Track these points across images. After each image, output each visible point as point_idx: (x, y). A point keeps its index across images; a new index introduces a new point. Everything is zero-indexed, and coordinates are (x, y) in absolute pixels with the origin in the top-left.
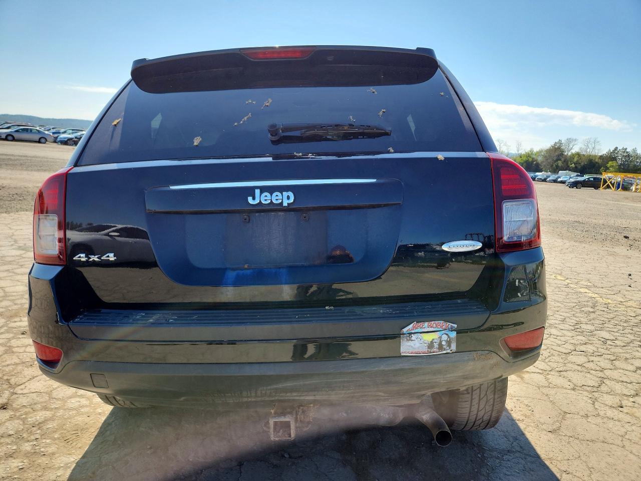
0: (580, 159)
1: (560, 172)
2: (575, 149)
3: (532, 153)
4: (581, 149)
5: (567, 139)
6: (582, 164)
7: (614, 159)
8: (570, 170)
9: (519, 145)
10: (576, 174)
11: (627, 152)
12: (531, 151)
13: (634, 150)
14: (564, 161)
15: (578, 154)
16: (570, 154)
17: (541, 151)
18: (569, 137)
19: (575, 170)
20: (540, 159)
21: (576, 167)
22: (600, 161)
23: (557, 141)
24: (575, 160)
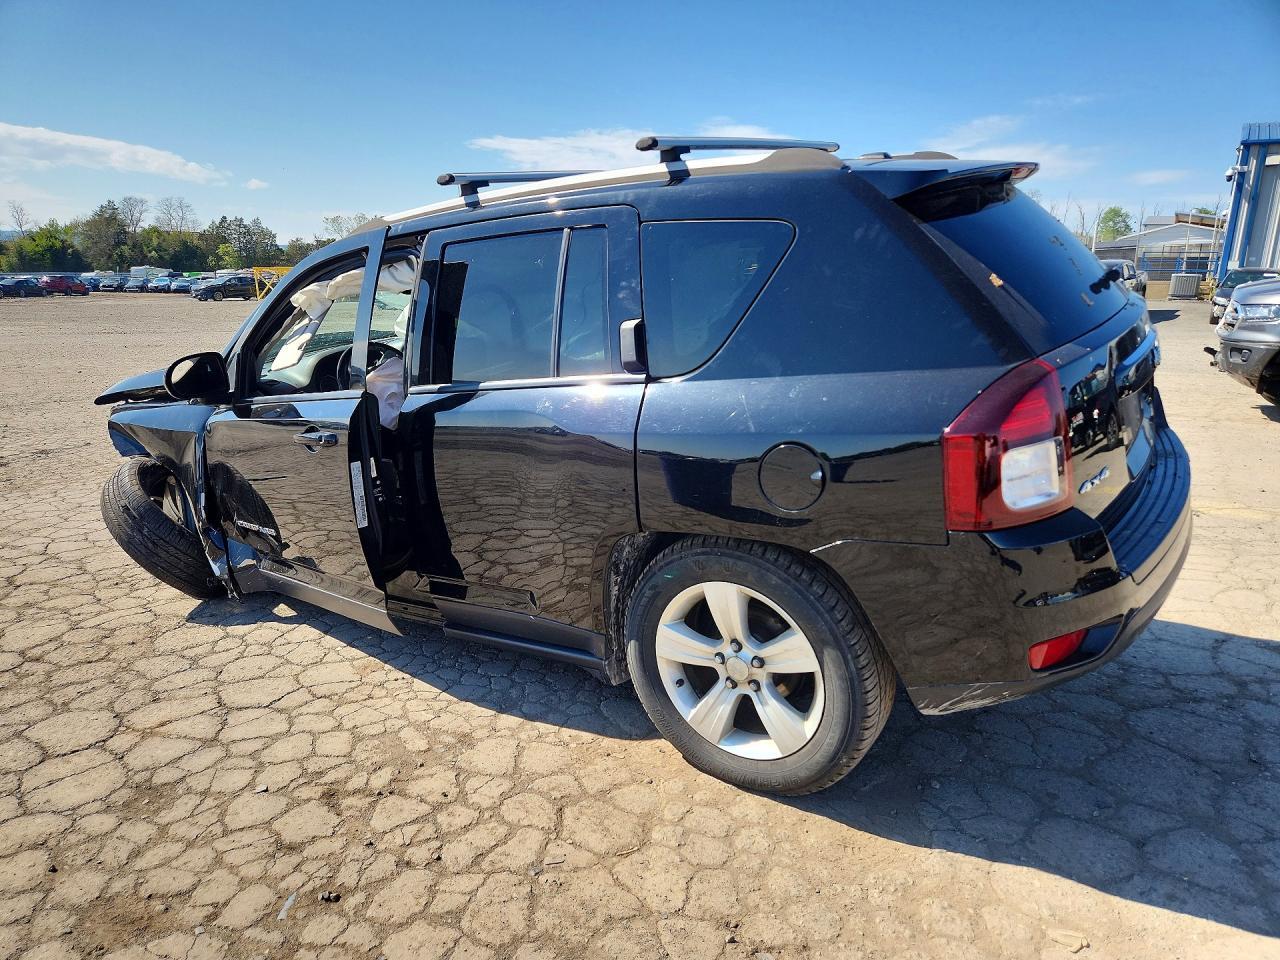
0: (164, 240)
1: (133, 268)
2: (147, 221)
3: (57, 231)
4: (158, 219)
5: (125, 200)
6: (171, 251)
7: (225, 240)
8: (151, 264)
9: (18, 212)
10: (166, 272)
11: (245, 227)
12: (53, 224)
13: (256, 222)
14: (134, 246)
15: (155, 230)
16: (138, 230)
17: (74, 226)
18: (129, 195)
19: (160, 263)
20: (78, 243)
21: (161, 257)
22: (202, 245)
23: (105, 203)
24: (155, 242)
